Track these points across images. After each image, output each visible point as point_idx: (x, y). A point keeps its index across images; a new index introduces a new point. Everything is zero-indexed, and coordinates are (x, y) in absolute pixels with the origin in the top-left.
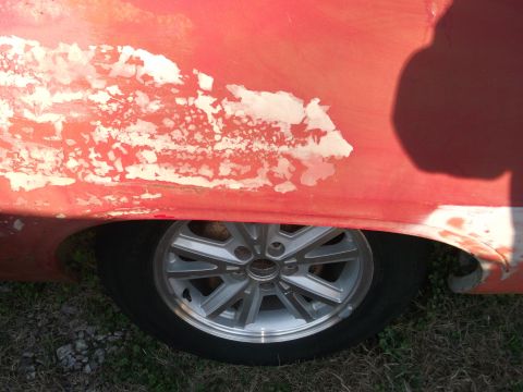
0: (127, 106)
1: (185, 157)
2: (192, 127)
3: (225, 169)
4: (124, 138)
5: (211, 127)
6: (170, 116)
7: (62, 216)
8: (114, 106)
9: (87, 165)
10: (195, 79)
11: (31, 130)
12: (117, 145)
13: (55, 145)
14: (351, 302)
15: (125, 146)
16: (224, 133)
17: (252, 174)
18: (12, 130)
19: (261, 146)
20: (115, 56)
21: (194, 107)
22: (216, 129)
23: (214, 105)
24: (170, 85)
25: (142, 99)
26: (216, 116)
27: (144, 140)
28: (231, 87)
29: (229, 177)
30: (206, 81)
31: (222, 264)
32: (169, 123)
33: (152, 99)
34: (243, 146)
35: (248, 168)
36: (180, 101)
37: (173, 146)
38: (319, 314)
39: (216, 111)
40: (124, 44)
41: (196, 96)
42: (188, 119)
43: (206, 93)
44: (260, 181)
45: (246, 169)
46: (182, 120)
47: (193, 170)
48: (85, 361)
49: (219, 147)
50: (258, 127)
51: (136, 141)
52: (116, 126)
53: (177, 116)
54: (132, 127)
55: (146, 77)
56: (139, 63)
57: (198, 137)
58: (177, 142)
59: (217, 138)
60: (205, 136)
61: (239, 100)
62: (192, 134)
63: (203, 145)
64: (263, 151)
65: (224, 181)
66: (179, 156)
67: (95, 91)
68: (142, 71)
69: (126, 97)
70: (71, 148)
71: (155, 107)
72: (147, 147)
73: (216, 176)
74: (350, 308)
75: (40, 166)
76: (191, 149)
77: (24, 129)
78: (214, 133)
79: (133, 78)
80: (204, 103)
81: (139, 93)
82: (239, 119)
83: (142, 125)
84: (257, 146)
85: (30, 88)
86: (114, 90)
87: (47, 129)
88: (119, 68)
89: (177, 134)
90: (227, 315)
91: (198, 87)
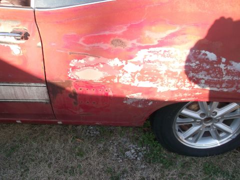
0: (200, 67)
1: (213, 82)
2: (217, 73)
3: (224, 85)
4: (197, 76)
5: (223, 73)
6: (212, 70)
7: (167, 100)
8: (196, 67)
9: (183, 84)
10: (221, 59)
11: (171, 74)
12: (194, 78)
13: (177, 78)
14: (236, 133)
15: (196, 78)
16: (226, 75)
17: (232, 87)
18: (165, 74)
19: (236, 78)
20: (200, 53)
21: (219, 67)
22: (224, 73)
23: (225, 67)
24: (213, 61)
25: (205, 65)
26: (225, 70)
27: (203, 77)
28: (230, 62)
29: (224, 88)
30: (224, 60)
31: (195, 119)
32: (211, 72)
33: (208, 65)
34: (231, 79)
35: (231, 85)
36: (215, 66)
37: (210, 78)
38: (223, 138)
39: (225, 68)
40: (202, 50)
41: (220, 64)
42: (217, 70)
43: (223, 63)
44: (233, 89)
45: (230, 85)
46: (215, 71)
47: (214, 86)
48: (136, 156)
49: (224, 79)
50: (236, 73)
51: (200, 77)
52: (196, 73)
53: (214, 70)
54: (200, 73)
55: (207, 59)
56: (206, 55)
57: (218, 76)
58: (212, 77)
59: (224, 76)
60: (221, 75)
61: (232, 65)
62: (217, 75)
63: (219, 78)
64: (236, 80)
65: (223, 89)
66: (211, 81)
67: (192, 63)
68: (206, 57)
69: (200, 64)
70: (181, 79)
71: (208, 67)
72: (203, 79)
73: (221, 87)
74: (236, 135)
75: (170, 84)
76: (215, 79)
77: (169, 74)
78: (223, 75)
79: (203, 59)
80: (222, 66)
81: (204, 63)
82: (231, 70)
83: (203, 72)
84: (235, 78)
85: (174, 62)
86: (198, 62)
87: (175, 73)
88: (200, 56)
89: (212, 75)
90: (191, 139)
91: (221, 62)
